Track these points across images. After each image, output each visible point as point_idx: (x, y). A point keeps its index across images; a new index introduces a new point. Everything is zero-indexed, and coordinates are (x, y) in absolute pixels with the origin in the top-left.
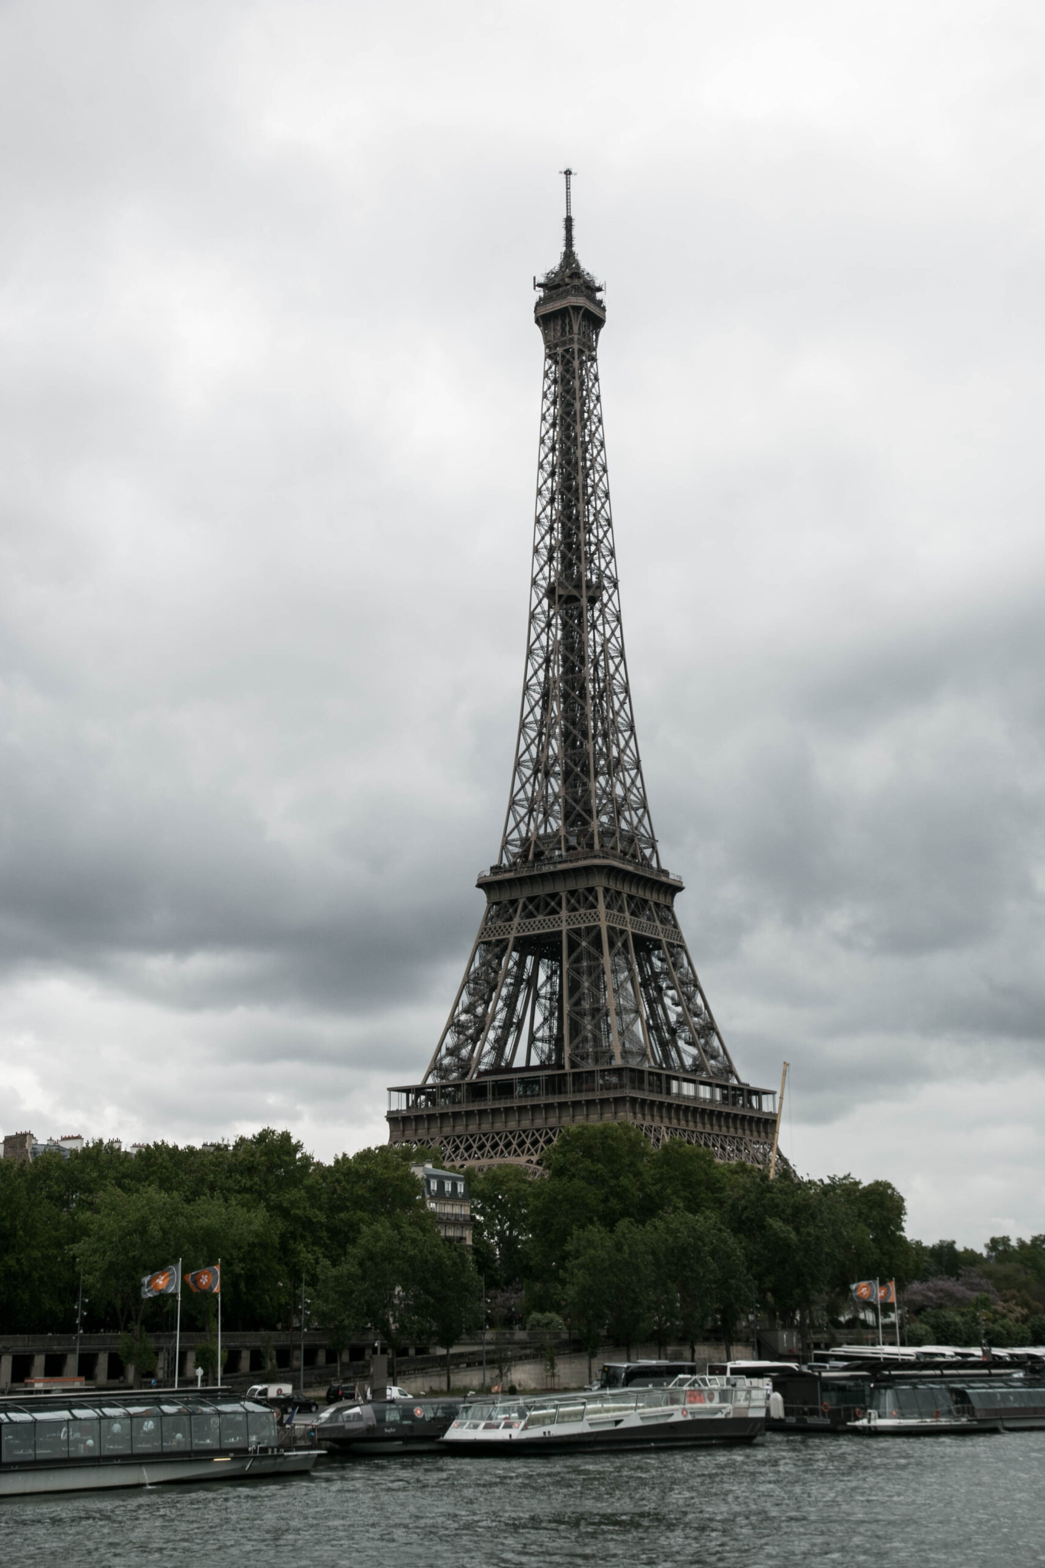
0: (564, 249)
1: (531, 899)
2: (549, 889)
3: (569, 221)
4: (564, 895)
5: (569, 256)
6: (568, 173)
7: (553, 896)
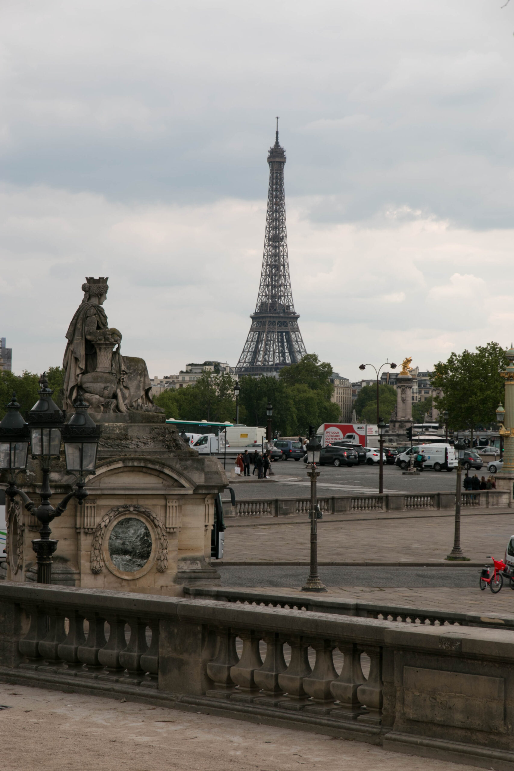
0: (276, 141)
1: (270, 321)
2: (274, 320)
3: (277, 133)
4: (277, 322)
5: (277, 143)
6: (277, 118)
7: (274, 322)
